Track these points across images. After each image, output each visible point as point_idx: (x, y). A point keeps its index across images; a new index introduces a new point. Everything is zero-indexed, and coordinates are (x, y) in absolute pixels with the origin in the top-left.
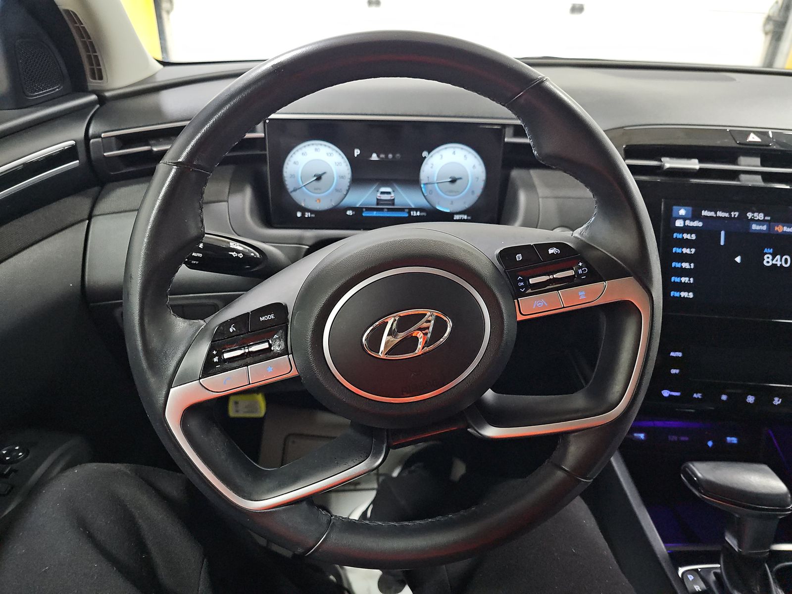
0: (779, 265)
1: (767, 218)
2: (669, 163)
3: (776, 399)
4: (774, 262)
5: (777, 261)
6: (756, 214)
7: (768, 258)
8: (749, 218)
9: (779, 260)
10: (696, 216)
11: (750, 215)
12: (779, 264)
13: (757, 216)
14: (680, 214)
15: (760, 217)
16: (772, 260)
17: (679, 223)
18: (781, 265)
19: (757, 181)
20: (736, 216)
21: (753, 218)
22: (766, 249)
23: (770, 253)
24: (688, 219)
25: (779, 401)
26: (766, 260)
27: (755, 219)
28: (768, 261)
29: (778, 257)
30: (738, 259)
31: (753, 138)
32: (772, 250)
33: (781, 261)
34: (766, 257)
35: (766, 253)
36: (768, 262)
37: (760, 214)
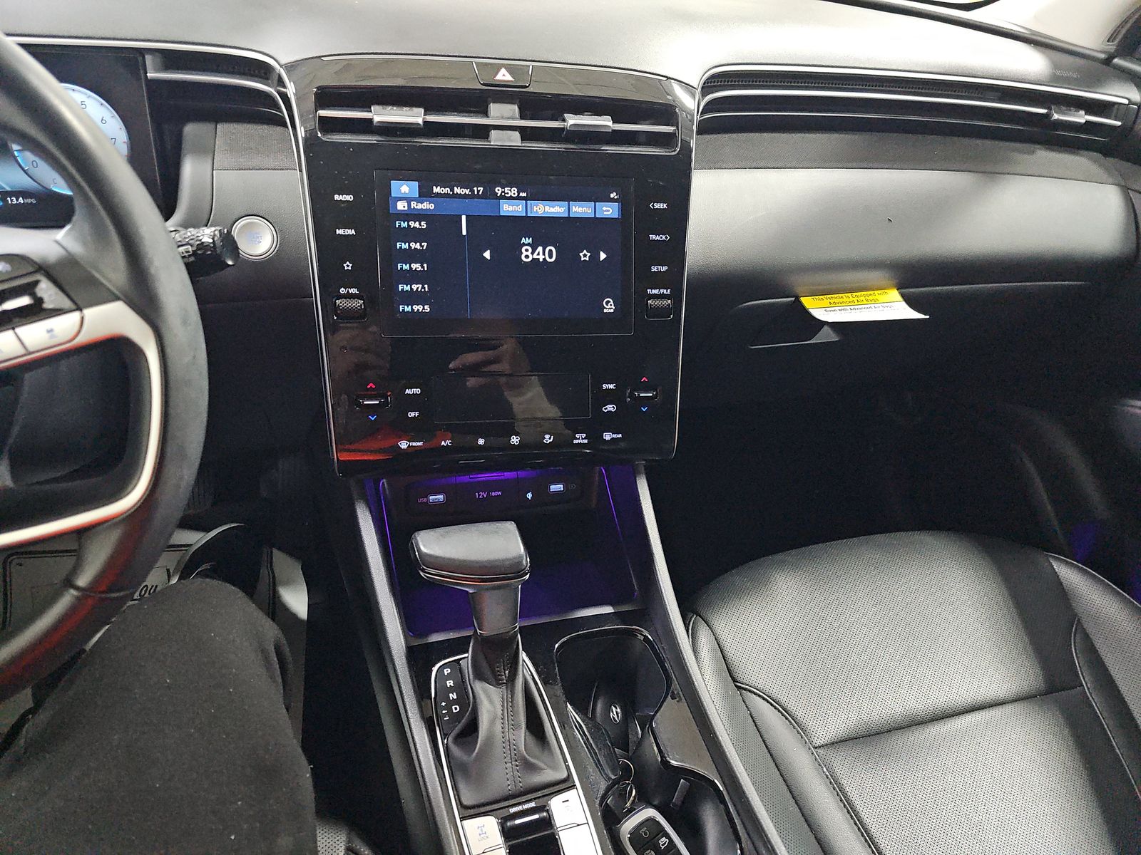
0: (541, 260)
1: (521, 194)
2: (381, 115)
3: (547, 436)
4: (535, 256)
5: (538, 254)
6: (506, 190)
7: (527, 250)
8: (498, 195)
9: (541, 253)
10: (425, 194)
11: (499, 191)
12: (541, 258)
13: (509, 192)
14: (403, 192)
15: (513, 192)
16: (532, 253)
17: (401, 206)
18: (544, 259)
19: (514, 140)
20: (480, 193)
21: (503, 194)
22: (523, 239)
23: (528, 244)
24: (414, 199)
25: (550, 439)
26: (525, 253)
27: (506, 195)
28: (527, 255)
29: (540, 249)
30: (487, 255)
31: (504, 76)
32: (531, 239)
33: (544, 254)
34: (523, 250)
35: (524, 245)
36: (527, 257)
37: (513, 189)
